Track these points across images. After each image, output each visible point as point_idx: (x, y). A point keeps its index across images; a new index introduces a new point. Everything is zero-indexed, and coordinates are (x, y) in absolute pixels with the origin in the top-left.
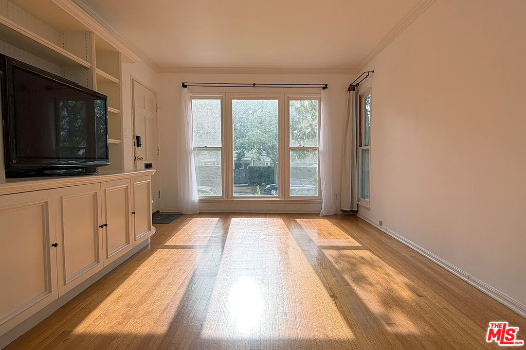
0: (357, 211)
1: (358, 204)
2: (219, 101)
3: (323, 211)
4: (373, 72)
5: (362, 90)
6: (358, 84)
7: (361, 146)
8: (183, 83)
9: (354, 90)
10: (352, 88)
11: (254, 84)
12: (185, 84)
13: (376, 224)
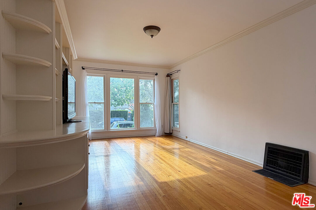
0: (172, 133)
1: (172, 130)
2: (102, 78)
3: (157, 134)
4: (180, 70)
5: (173, 77)
6: (172, 74)
7: (172, 102)
8: (82, 67)
9: (169, 77)
10: (168, 75)
11: (122, 70)
12: (83, 68)
13: (184, 138)
